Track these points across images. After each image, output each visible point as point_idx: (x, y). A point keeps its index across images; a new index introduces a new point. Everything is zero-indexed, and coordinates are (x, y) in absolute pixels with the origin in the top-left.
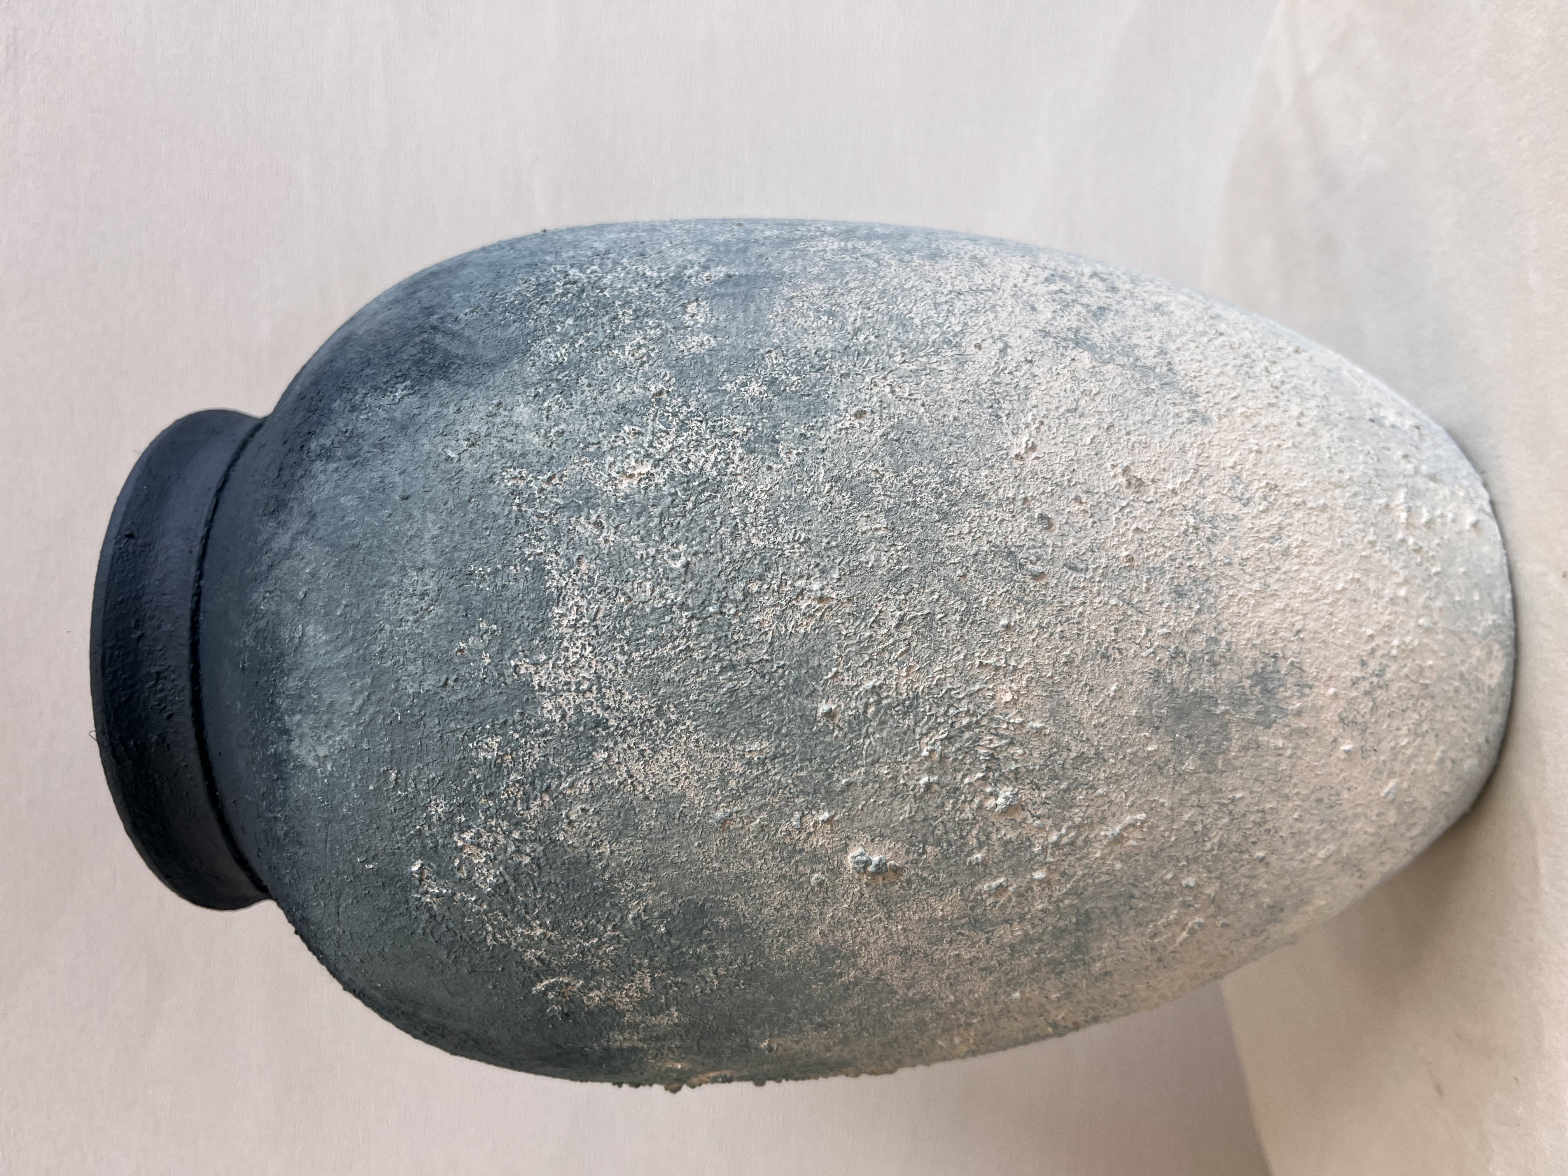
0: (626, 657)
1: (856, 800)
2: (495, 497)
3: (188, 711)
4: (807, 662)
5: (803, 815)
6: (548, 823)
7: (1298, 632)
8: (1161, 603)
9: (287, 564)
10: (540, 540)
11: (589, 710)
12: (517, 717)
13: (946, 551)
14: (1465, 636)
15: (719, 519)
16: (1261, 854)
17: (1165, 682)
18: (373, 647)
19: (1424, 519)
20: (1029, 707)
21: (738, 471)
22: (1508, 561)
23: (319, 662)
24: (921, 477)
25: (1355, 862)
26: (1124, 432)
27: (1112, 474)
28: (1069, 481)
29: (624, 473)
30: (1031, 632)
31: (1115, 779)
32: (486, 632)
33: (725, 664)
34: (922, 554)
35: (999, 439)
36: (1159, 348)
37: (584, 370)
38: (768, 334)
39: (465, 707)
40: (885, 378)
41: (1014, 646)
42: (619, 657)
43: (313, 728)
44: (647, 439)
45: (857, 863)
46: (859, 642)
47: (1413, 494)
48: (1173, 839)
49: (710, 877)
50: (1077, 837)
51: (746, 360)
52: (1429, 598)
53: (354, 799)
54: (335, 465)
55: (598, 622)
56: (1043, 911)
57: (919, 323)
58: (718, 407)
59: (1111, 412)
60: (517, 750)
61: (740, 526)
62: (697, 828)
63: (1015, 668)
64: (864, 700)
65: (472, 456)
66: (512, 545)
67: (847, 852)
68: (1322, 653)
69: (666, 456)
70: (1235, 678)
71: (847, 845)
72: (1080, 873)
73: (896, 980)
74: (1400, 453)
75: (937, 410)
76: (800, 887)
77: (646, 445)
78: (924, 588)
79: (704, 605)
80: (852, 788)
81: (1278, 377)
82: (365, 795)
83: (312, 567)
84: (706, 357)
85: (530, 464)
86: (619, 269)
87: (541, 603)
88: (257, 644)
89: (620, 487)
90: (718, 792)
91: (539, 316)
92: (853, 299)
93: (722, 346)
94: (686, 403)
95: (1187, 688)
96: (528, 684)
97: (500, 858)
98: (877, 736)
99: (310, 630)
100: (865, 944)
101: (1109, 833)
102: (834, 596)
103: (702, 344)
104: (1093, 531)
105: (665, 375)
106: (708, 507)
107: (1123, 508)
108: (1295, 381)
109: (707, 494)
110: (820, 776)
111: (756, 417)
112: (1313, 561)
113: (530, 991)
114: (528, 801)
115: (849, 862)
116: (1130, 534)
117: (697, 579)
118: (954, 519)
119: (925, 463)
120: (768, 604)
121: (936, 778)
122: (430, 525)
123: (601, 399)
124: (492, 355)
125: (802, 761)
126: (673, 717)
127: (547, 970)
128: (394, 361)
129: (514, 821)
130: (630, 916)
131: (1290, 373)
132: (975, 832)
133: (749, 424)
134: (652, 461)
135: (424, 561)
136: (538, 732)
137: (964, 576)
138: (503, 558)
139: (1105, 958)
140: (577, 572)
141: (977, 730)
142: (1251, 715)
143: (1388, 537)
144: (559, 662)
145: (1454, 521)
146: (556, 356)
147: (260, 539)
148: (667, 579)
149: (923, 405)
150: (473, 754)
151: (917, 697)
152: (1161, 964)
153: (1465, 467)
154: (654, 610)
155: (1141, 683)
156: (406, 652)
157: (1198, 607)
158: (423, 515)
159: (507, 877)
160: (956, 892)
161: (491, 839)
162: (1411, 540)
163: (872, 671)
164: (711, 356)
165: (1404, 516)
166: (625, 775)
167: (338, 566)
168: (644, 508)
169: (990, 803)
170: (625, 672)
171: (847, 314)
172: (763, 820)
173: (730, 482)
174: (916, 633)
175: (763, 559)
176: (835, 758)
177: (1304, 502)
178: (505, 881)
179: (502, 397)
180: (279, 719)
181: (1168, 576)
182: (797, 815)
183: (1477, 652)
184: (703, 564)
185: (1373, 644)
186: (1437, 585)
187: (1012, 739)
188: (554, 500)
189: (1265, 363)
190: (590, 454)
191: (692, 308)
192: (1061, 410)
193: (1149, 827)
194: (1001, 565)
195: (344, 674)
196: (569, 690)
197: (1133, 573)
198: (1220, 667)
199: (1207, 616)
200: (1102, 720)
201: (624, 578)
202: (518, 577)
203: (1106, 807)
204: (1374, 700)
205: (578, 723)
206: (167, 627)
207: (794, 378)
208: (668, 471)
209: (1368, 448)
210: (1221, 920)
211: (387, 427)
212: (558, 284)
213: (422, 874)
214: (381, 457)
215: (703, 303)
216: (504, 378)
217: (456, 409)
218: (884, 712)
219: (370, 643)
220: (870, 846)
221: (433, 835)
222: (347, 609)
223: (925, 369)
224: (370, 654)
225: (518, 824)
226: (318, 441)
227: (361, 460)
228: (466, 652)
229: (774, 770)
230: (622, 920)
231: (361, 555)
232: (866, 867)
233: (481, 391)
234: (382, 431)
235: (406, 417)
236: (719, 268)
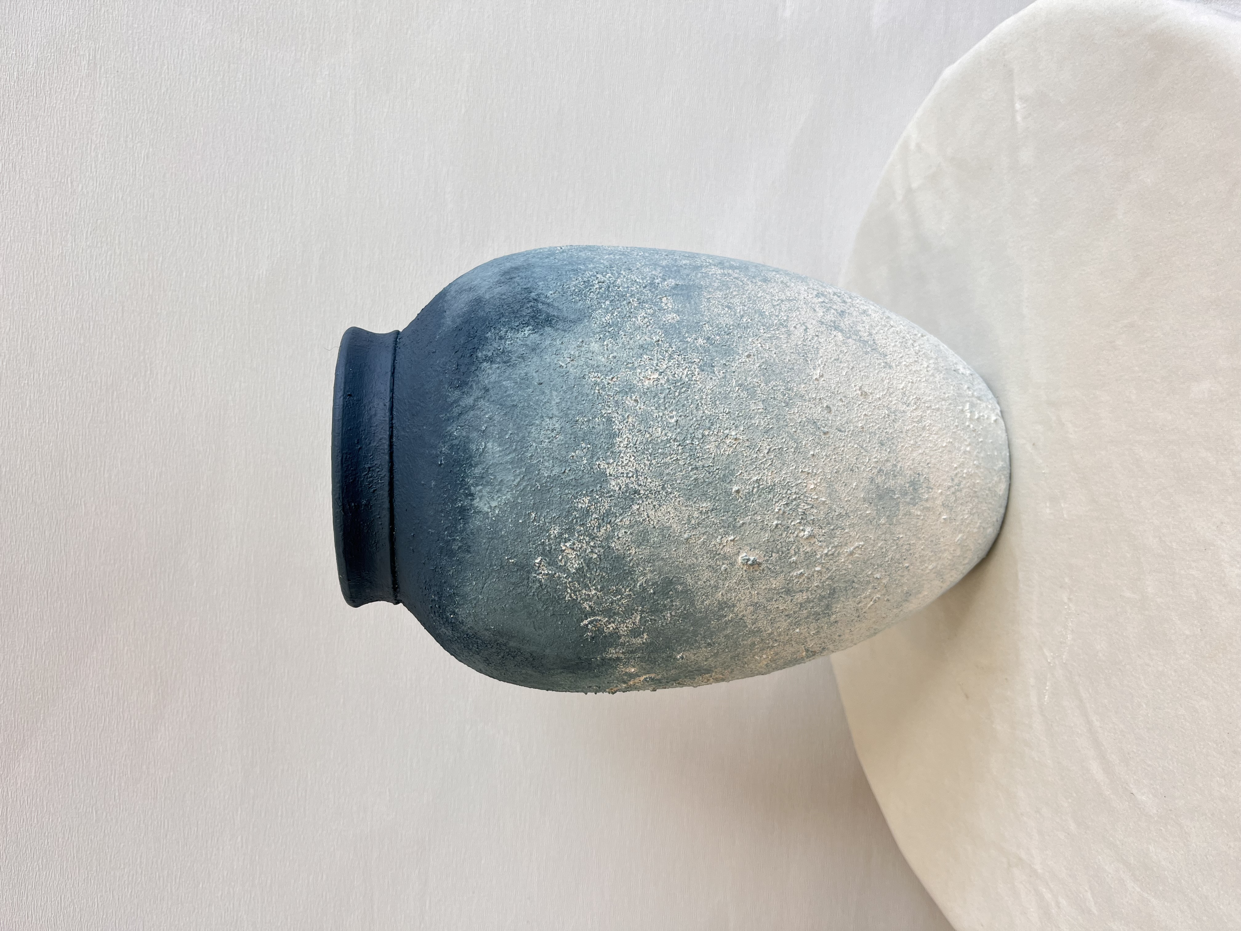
0: (649, 462)
1: (745, 531)
2: (586, 386)
4: (729, 467)
5: (722, 537)
6: (608, 538)
7: (928, 464)
8: (874, 448)
9: (472, 413)
10: (609, 407)
11: (632, 486)
12: (598, 488)
13: (788, 420)
14: (991, 470)
15: (690, 401)
16: (907, 565)
17: (875, 483)
18: (526, 454)
19: (976, 417)
20: (820, 491)
21: (697, 379)
22: (1008, 438)
23: (495, 461)
24: (776, 386)
25: (942, 573)
26: (858, 371)
27: (854, 389)
28: (838, 391)
29: (647, 378)
30: (823, 458)
31: (852, 526)
32: (585, 448)
33: (693, 467)
34: (778, 421)
35: (808, 371)
36: (868, 332)
37: (621, 327)
38: (702, 315)
39: (573, 483)
40: (757, 340)
41: (816, 464)
42: (646, 462)
43: (488, 493)
44: (655, 362)
45: (744, 560)
46: (752, 459)
47: (972, 405)
48: (873, 555)
49: (677, 566)
50: (835, 552)
51: (695, 327)
52: (978, 452)
53: (509, 527)
54: (497, 366)
55: (637, 446)
56: (817, 586)
57: (768, 314)
58: (685, 349)
59: (853, 361)
60: (597, 504)
61: (700, 404)
62: (675, 542)
63: (816, 474)
64: (753, 486)
65: (573, 366)
66: (596, 408)
67: (739, 555)
68: (937, 474)
69: (665, 371)
70: (903, 483)
71: (739, 552)
72: (834, 569)
73: (748, 620)
74: (966, 386)
75: (781, 356)
76: (716, 571)
77: (655, 365)
78: (779, 436)
79: (684, 440)
80: (744, 525)
81: (917, 348)
82: (516, 524)
83: (489, 414)
84: (676, 325)
85: (601, 372)
86: (622, 276)
87: (611, 436)
88: (452, 452)
89: (644, 384)
90: (686, 525)
91: (592, 299)
92: (736, 300)
93: (682, 320)
94: (670, 346)
95: (884, 486)
96: (604, 473)
97: (582, 555)
98: (757, 502)
99: (490, 445)
100: (740, 600)
101: (848, 550)
102: (741, 438)
103: (673, 319)
104: (847, 414)
105: (659, 332)
106: (685, 395)
107: (859, 405)
108: (924, 351)
109: (684, 389)
110: (731, 519)
111: (703, 355)
112: (934, 433)
113: (579, 625)
114: (600, 528)
115: (740, 559)
116: (862, 417)
117: (682, 428)
118: (791, 406)
119: (778, 380)
120: (712, 440)
121: (780, 522)
122: (555, 397)
123: (631, 342)
124: (573, 317)
125: (724, 512)
126: (669, 490)
127: (593, 613)
128: (518, 315)
129: (592, 537)
130: (638, 584)
131: (922, 347)
132: (794, 547)
133: (700, 358)
134: (658, 373)
135: (552, 414)
136: (607, 495)
137: (796, 432)
138: (592, 414)
139: (837, 613)
140: (627, 422)
141: (799, 501)
142: (908, 500)
143: (963, 424)
144: (619, 464)
145: (987, 418)
146: (606, 320)
147: (448, 400)
148: (668, 427)
149: (775, 353)
150: (576, 505)
151: (775, 485)
152: (859, 619)
153: (990, 395)
154: (662, 441)
155: (866, 483)
156: (544, 457)
157: (889, 450)
158: (551, 392)
159: (584, 565)
160: (782, 575)
161: (580, 546)
162: (972, 426)
163: (756, 473)
164: (678, 324)
165: (969, 415)
166: (646, 516)
167: (505, 414)
168: (657, 394)
169: (802, 534)
170: (649, 469)
171: (736, 308)
172: (704, 539)
173: (694, 384)
174: (775, 456)
175: (710, 420)
176: (738, 511)
177: (931, 406)
178: (583, 567)
179: (583, 338)
180: (466, 489)
181: (878, 436)
182: (720, 537)
183: (996, 479)
184: (684, 421)
185: (956, 471)
186: (981, 447)
187: (813, 505)
188: (615, 388)
189: (911, 342)
190: (629, 368)
191: (664, 299)
192: (832, 359)
193: (864, 549)
194: (810, 427)
195: (510, 466)
196: (623, 476)
197: (864, 434)
198: (897, 478)
199: (892, 455)
200: (849, 498)
201: (648, 426)
202: (600, 423)
203: (848, 538)
204: (956, 496)
205: (626, 492)
207: (718, 337)
208: (666, 378)
209: (954, 383)
210: (886, 597)
211: (524, 349)
212: (594, 282)
213: (541, 564)
214: (523, 363)
215: (669, 298)
216: (582, 329)
217: (560, 342)
218: (761, 491)
219: (525, 452)
220: (750, 552)
221: (550, 544)
222: (512, 435)
223: (774, 337)
224: (525, 457)
225: (593, 539)
226: (482, 353)
227: (512, 364)
228: (575, 457)
229: (712, 515)
230: (634, 587)
231: (518, 410)
232: (747, 562)
233: (571, 334)
234: (522, 350)
235: (534, 344)
236: (670, 280)
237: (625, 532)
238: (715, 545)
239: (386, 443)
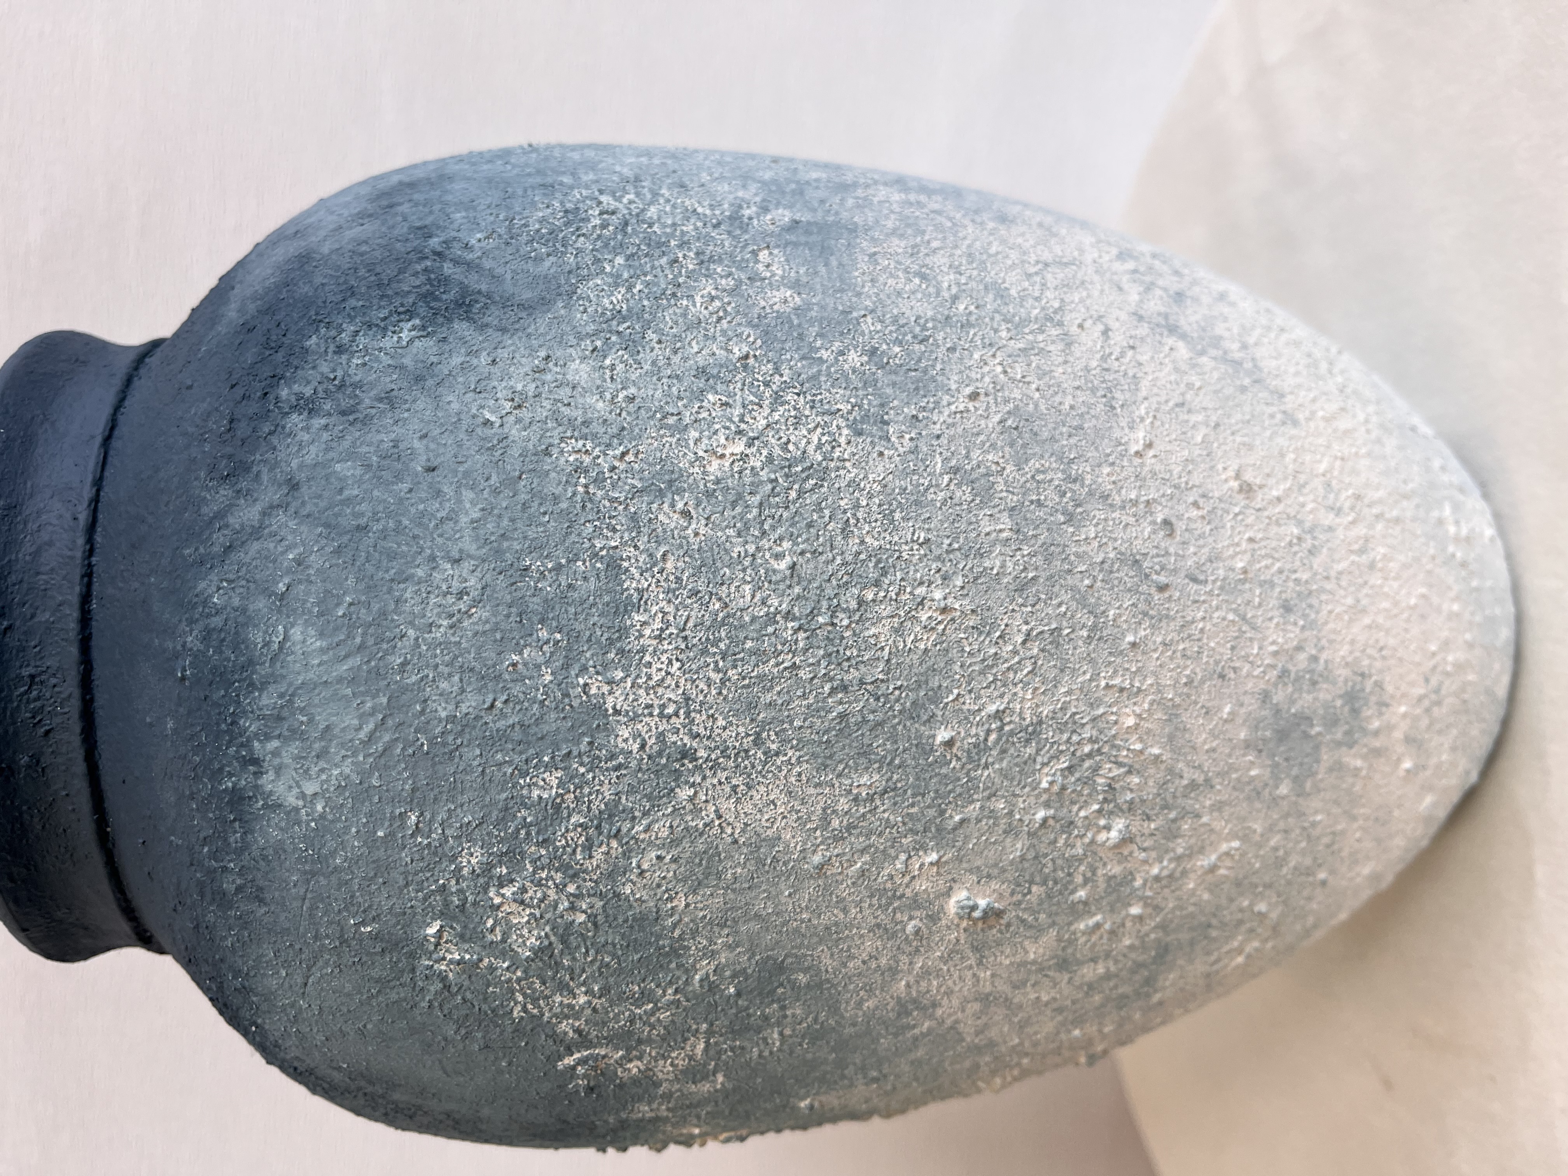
0: (721, 675)
1: (967, 839)
2: (553, 475)
3: (76, 727)
4: (927, 682)
5: (910, 857)
6: (614, 873)
7: (1381, 649)
9: (256, 546)
10: (614, 530)
11: (674, 738)
12: (584, 747)
13: (1072, 558)
14: (1490, 650)
15: (827, 512)
16: (1323, 876)
17: (1271, 703)
18: (391, 658)
19: (1464, 533)
20: (1149, 732)
21: (846, 456)
23: (311, 675)
24: (1043, 472)
25: (1380, 875)
26: (1229, 432)
27: (1224, 477)
28: (1187, 483)
29: (715, 453)
30: (1155, 650)
31: (1219, 807)
32: (547, 642)
33: (835, 684)
34: (1048, 560)
35: (1117, 433)
36: (1240, 341)
37: (649, 322)
38: (859, 295)
39: (517, 735)
40: (994, 356)
41: (1140, 664)
42: (713, 675)
43: (297, 758)
44: (737, 411)
45: (962, 908)
46: (984, 660)
47: (1454, 506)
48: (1257, 865)
49: (797, 930)
50: (1176, 869)
51: (839, 323)
52: (1471, 613)
53: (353, 847)
54: (323, 421)
55: (687, 633)
56: (1129, 946)
57: (1016, 295)
58: (815, 377)
59: (1216, 409)
60: (581, 788)
61: (852, 521)
62: (790, 875)
63: (1139, 690)
64: (986, 726)
65: (518, 421)
66: (579, 535)
67: (949, 896)
68: (1398, 670)
69: (762, 433)
70: (1330, 698)
71: (951, 888)
72: (1171, 906)
73: (968, 1029)
75: (1052, 396)
76: (894, 936)
77: (736, 419)
78: (1051, 599)
79: (812, 614)
80: (965, 825)
81: (1339, 379)
82: (371, 842)
83: (296, 551)
84: (793, 317)
85: (595, 436)
86: (662, 201)
87: (617, 608)
88: (208, 647)
89: (708, 469)
90: (818, 833)
91: (579, 251)
92: (940, 261)
93: (808, 306)
94: (777, 370)
95: (1289, 709)
96: (600, 708)
97: (547, 916)
98: (997, 766)
99: (296, 633)
100: (949, 993)
101: (1205, 863)
102: (957, 606)
103: (786, 302)
104: (1211, 540)
105: (749, 336)
106: (815, 497)
107: (1236, 515)
109: (812, 482)
110: (932, 812)
111: (860, 393)
112: (1392, 574)
113: (555, 1067)
114: (590, 848)
115: (952, 906)
116: (1244, 544)
117: (805, 583)
118: (1080, 520)
119: (1047, 456)
120: (884, 614)
121: (1052, 812)
122: (468, 506)
123: (676, 359)
124: (527, 295)
126: (774, 747)
127: (585, 1043)
128: (390, 292)
129: (571, 872)
130: (697, 977)
132: (1082, 868)
133: (853, 400)
134: (745, 439)
135: (461, 551)
136: (609, 764)
137: (1091, 587)
138: (567, 550)
139: (1167, 988)
140: (661, 572)
141: (1098, 758)
142: (1339, 736)
143: (1444, 550)
144: (639, 681)
145: (1479, 535)
146: (612, 302)
147: (205, 510)
148: (770, 582)
149: (1038, 390)
150: (525, 792)
151: (1040, 722)
154: (754, 619)
155: (1252, 704)
156: (436, 666)
157: (1301, 623)
158: (458, 492)
159: (553, 938)
160: (1053, 933)
161: (539, 895)
162: (1459, 555)
163: (996, 693)
164: (798, 316)
165: (1452, 529)
166: (712, 816)
167: (338, 551)
168: (740, 496)
169: (1102, 837)
170: (720, 693)
171: (939, 278)
172: (865, 863)
173: (838, 469)
174: (1043, 650)
175: (879, 561)
176: (950, 792)
177: (1382, 514)
178: (551, 944)
179: (549, 348)
180: (242, 745)
181: (1278, 590)
182: (903, 857)
183: (1495, 666)
184: (811, 565)
185: (1435, 661)
186: (1476, 600)
187: (1131, 766)
188: (629, 481)
189: (1324, 364)
190: (668, 427)
191: (763, 255)
192: (1171, 404)
193: (1240, 855)
194: (1127, 575)
195: (349, 691)
196: (651, 715)
197: (1247, 586)
198: (1318, 687)
199: (1309, 633)
200: (1214, 744)
201: (718, 580)
202: (588, 574)
203: (1206, 836)
204: (1431, 717)
205: (660, 754)
206: (44, 616)
207: (897, 349)
208: (765, 452)
209: (1416, 458)
210: (1271, 943)
211: (395, 376)
212: (590, 212)
213: (440, 937)
214: (389, 415)
215: (776, 251)
216: (550, 325)
217: (490, 359)
218: (1006, 739)
219: (386, 653)
220: (976, 888)
221: (461, 891)
222: (352, 608)
223: (1033, 349)
224: (386, 666)
225: (575, 876)
226: (290, 388)
227: (361, 416)
228: (520, 666)
229: (883, 806)
230: (687, 983)
231: (369, 540)
232: (970, 914)
233: (520, 338)
234: (388, 381)
235: (420, 365)
236: (780, 211)
237: (659, 858)
238: (891, 877)
239: (73, 614)
